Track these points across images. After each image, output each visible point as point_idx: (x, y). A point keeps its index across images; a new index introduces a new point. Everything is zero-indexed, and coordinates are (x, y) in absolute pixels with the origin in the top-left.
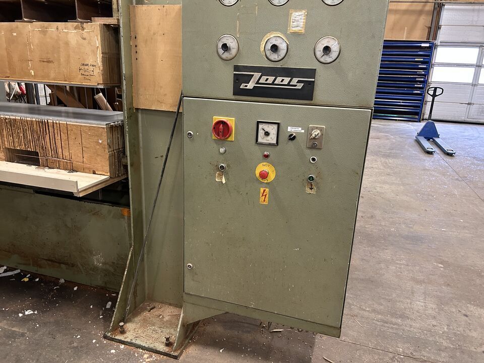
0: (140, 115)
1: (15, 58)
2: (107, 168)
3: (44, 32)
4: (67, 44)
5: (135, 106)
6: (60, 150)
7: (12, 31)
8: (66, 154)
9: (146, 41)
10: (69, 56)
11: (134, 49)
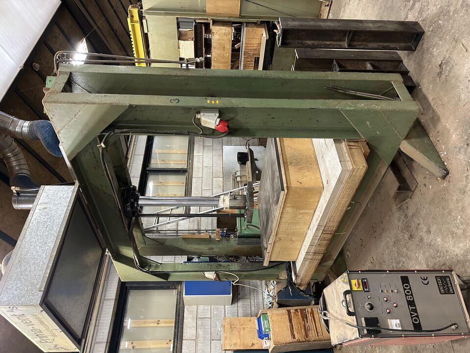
0: (242, 15)
1: (223, 60)
2: (261, 29)
3: (215, 48)
4: (219, 40)
5: (239, 16)
6: (254, 48)
7: (214, 60)
8: (255, 45)
9: (217, 10)
10: (222, 40)
11: (220, 15)
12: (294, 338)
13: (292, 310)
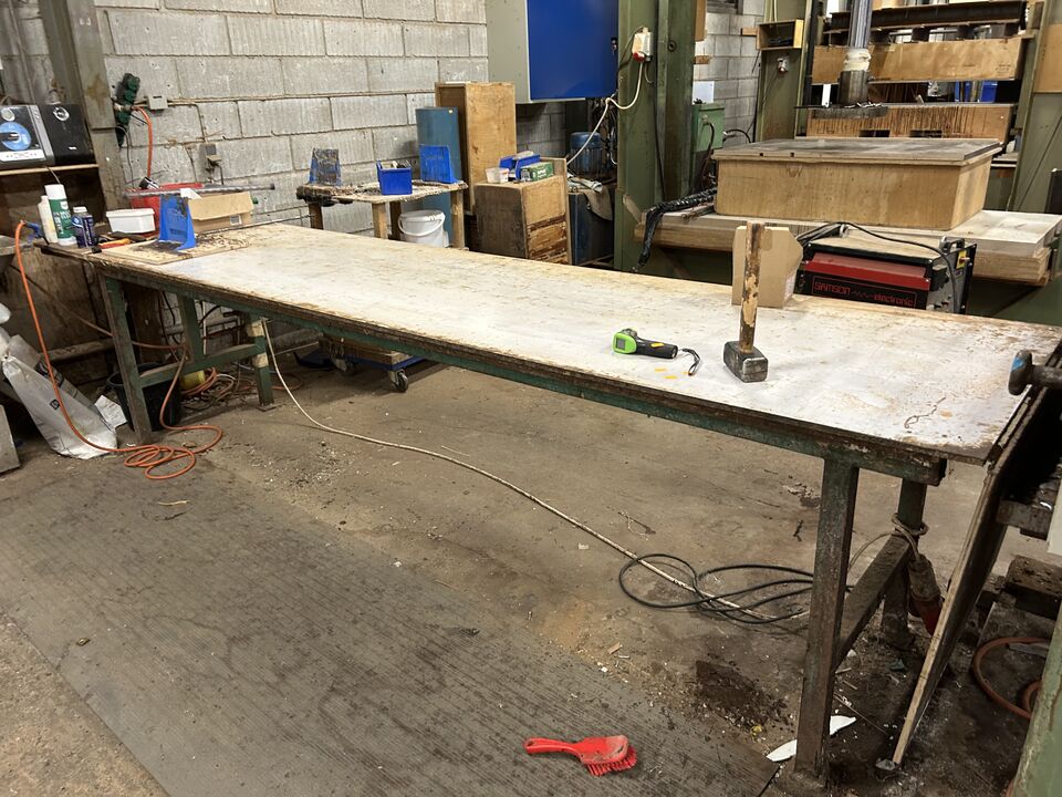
0: (1039, 97)
1: (941, 65)
4: (990, 53)
10: (989, 61)
12: (533, 229)
13: (566, 225)
